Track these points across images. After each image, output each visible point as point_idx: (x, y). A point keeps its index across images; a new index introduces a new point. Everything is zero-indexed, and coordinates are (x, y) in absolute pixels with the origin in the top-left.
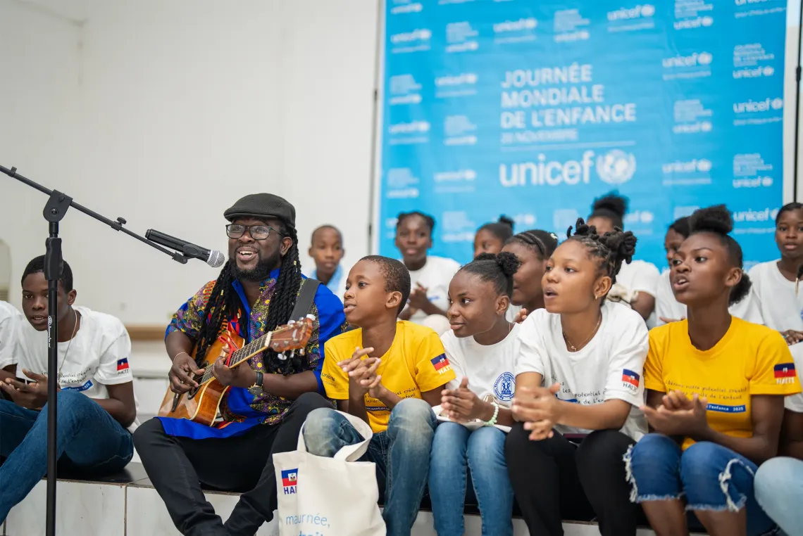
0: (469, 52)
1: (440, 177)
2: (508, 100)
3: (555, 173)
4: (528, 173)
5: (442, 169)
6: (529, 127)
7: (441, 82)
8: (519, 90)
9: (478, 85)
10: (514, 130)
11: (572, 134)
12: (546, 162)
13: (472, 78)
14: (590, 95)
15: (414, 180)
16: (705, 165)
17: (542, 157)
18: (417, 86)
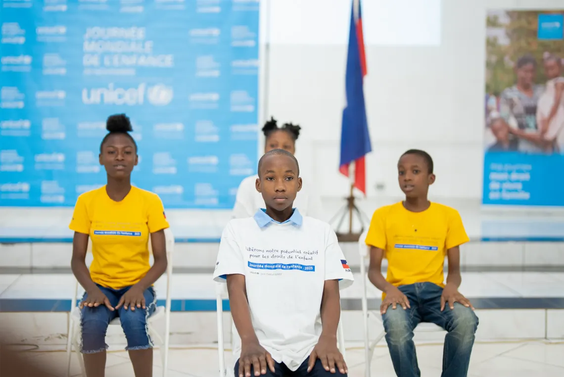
0: (60, 12)
1: (40, 95)
2: (88, 47)
3: (120, 97)
4: (102, 96)
5: (42, 89)
6: (102, 65)
7: (41, 30)
8: (97, 41)
9: (67, 34)
10: (92, 67)
11: (131, 72)
12: (115, 89)
13: (63, 30)
14: (143, 47)
15: (22, 96)
16: (215, 97)
17: (111, 85)
18: (23, 32)
